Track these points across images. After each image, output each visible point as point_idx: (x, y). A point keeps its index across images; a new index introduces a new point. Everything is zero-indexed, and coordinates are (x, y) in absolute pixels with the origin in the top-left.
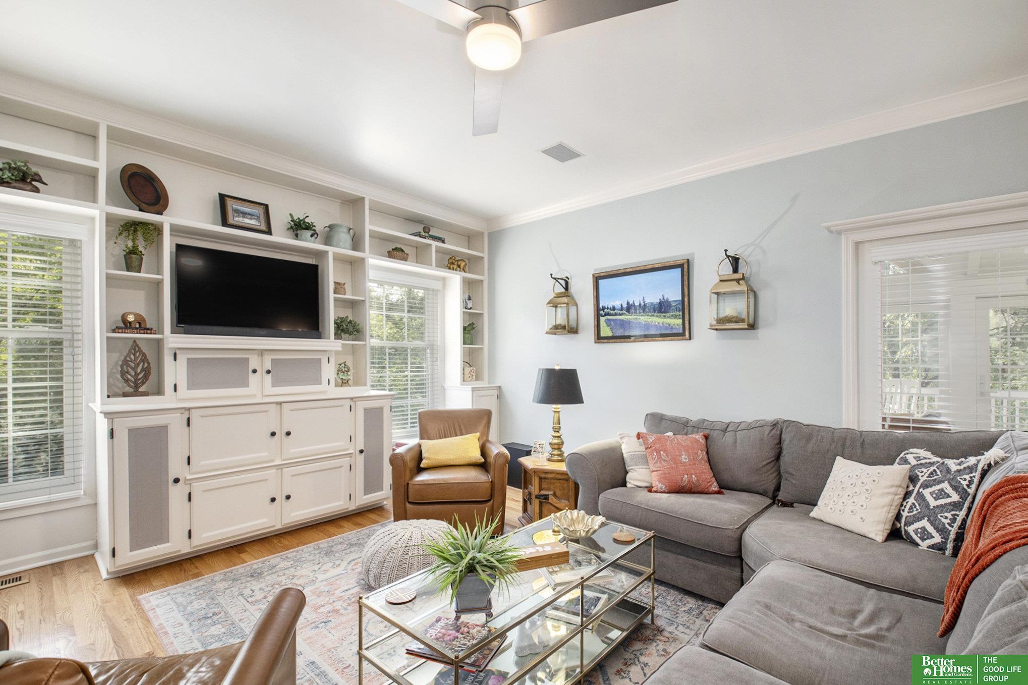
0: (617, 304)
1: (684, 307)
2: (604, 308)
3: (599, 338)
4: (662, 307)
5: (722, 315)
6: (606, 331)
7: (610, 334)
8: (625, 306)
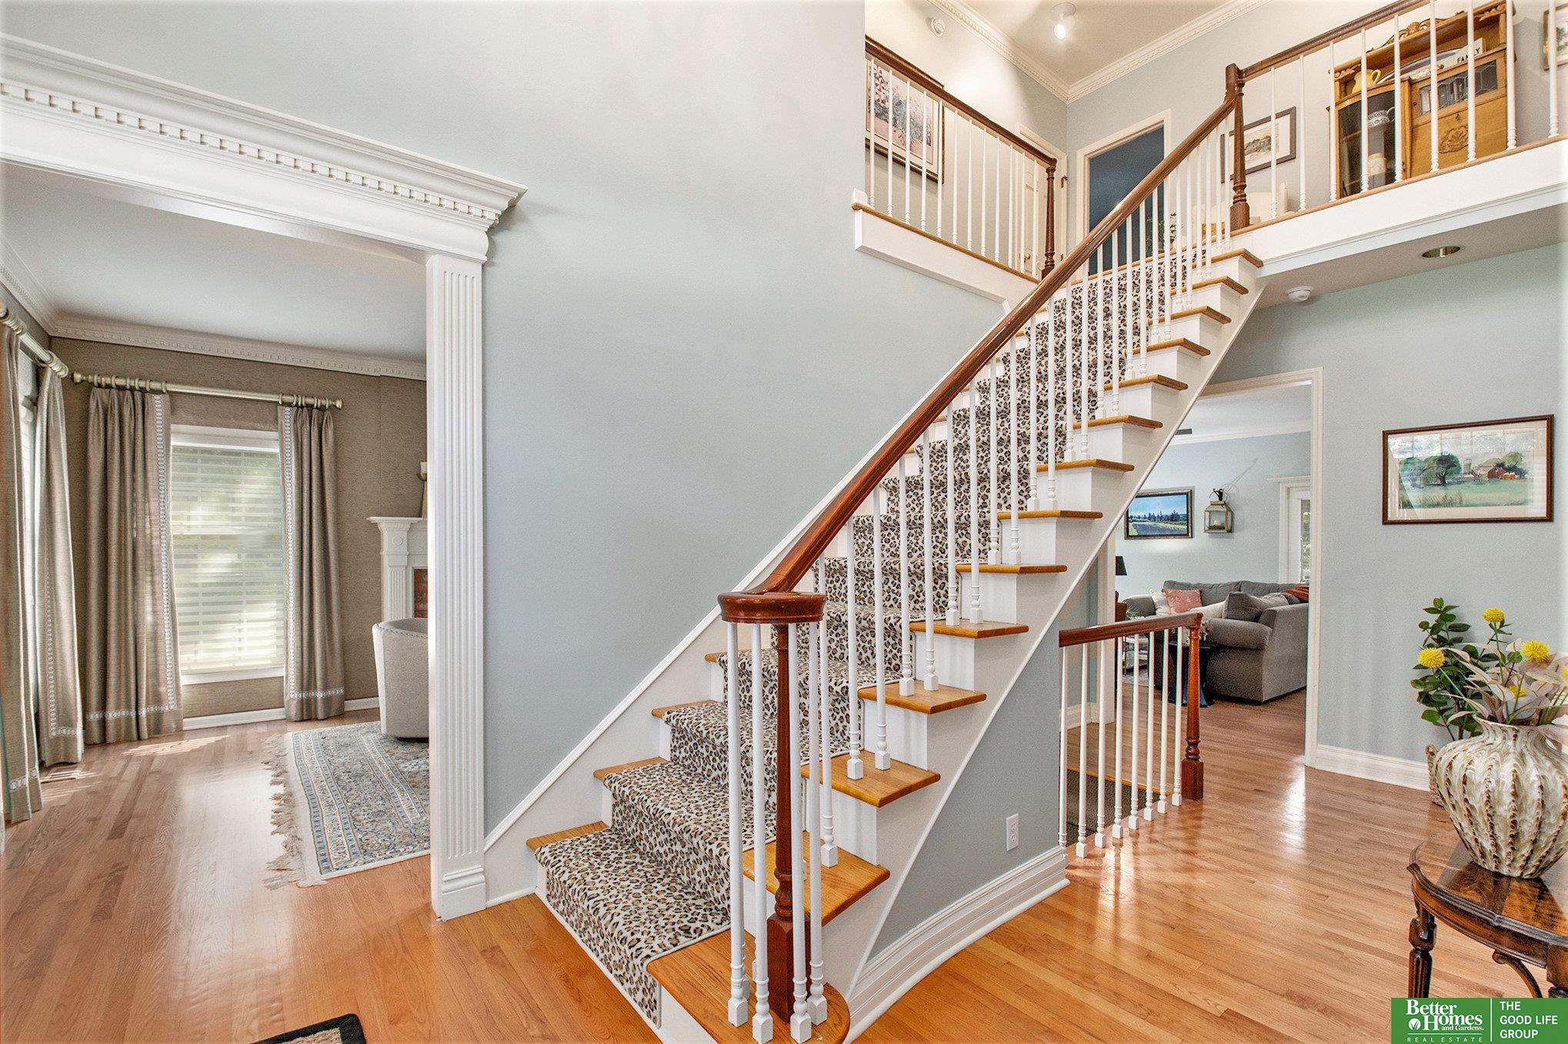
0: (1142, 514)
1: (1188, 519)
2: (1132, 517)
3: (1128, 536)
4: (1173, 518)
5: (1212, 525)
6: (1133, 532)
7: (1136, 534)
8: (1147, 516)
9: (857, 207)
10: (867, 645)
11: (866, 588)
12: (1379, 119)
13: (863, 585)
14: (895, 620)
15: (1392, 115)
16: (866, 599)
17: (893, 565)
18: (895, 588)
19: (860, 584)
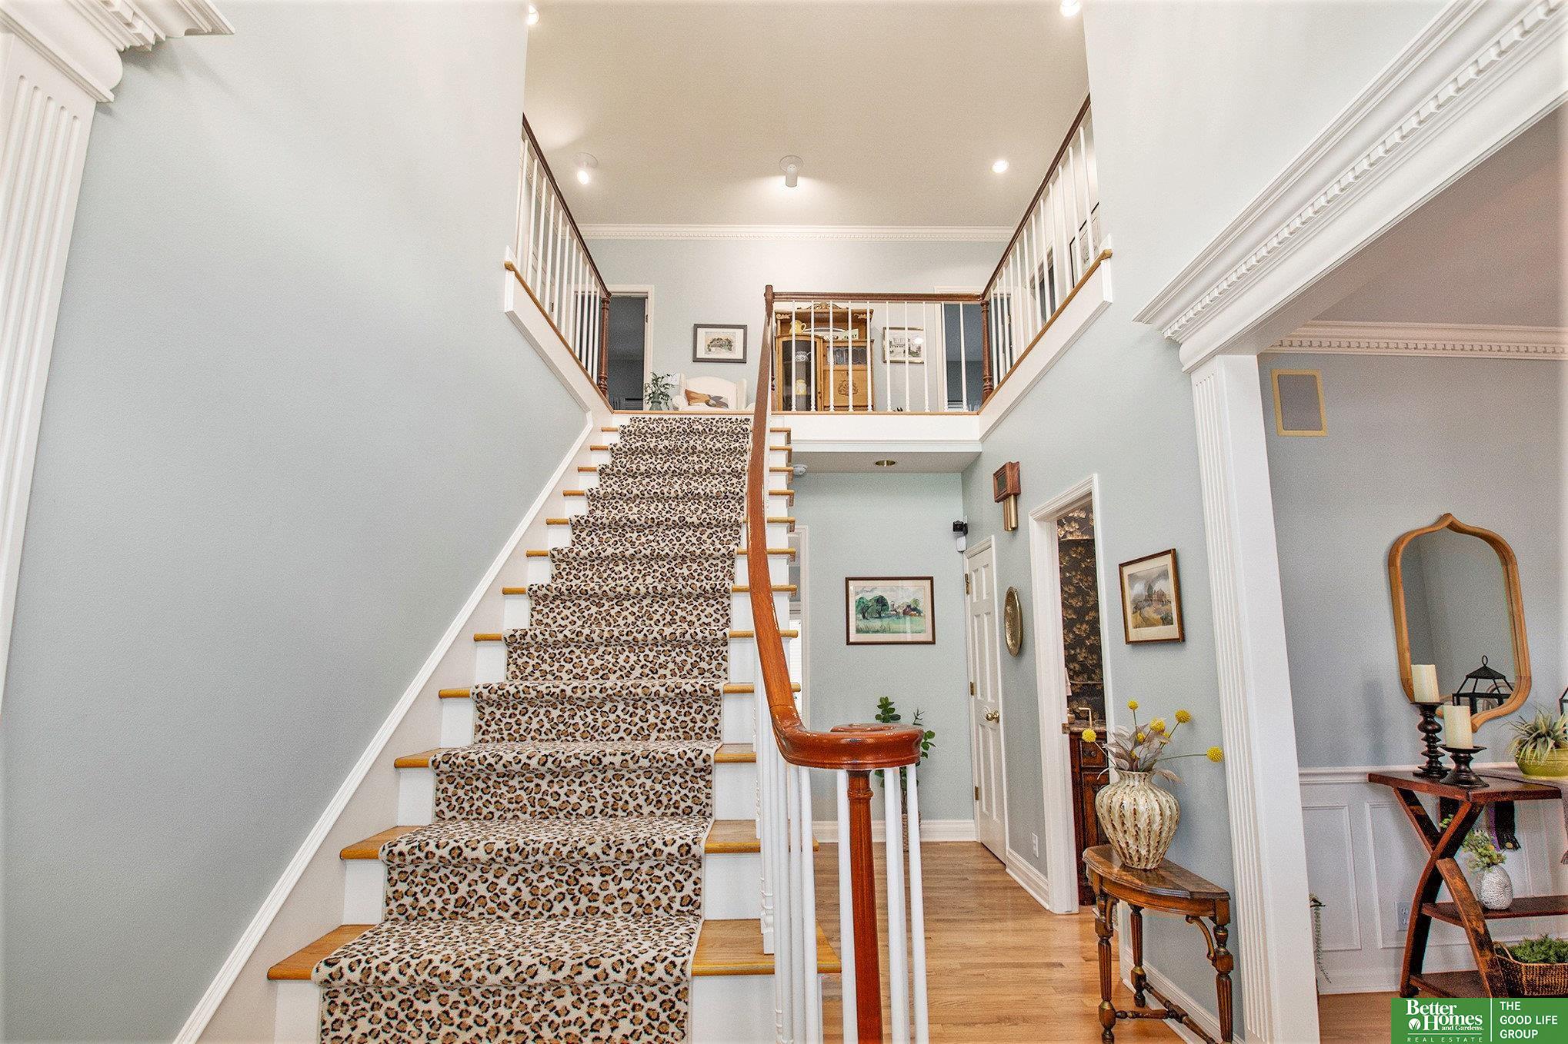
9: (509, 267)
10: (637, 790)
11: (577, 719)
12: (802, 357)
13: (572, 717)
14: (695, 754)
15: (809, 356)
16: (578, 734)
17: (631, 689)
18: (627, 717)
19: (566, 715)
